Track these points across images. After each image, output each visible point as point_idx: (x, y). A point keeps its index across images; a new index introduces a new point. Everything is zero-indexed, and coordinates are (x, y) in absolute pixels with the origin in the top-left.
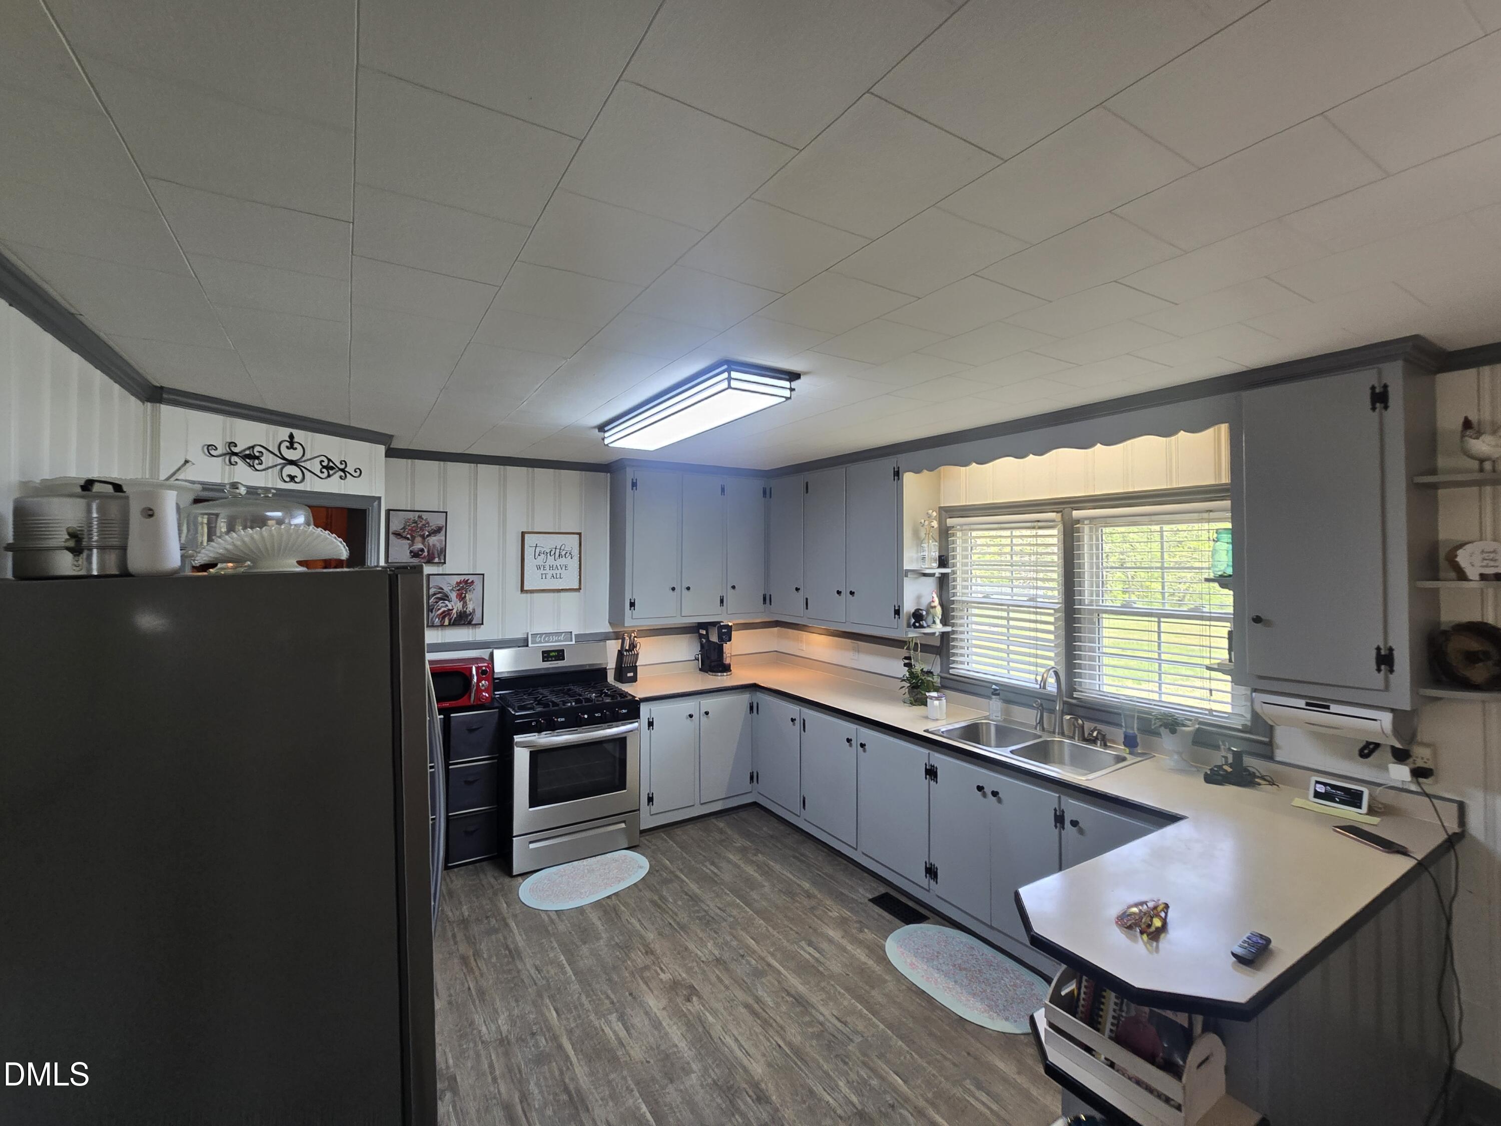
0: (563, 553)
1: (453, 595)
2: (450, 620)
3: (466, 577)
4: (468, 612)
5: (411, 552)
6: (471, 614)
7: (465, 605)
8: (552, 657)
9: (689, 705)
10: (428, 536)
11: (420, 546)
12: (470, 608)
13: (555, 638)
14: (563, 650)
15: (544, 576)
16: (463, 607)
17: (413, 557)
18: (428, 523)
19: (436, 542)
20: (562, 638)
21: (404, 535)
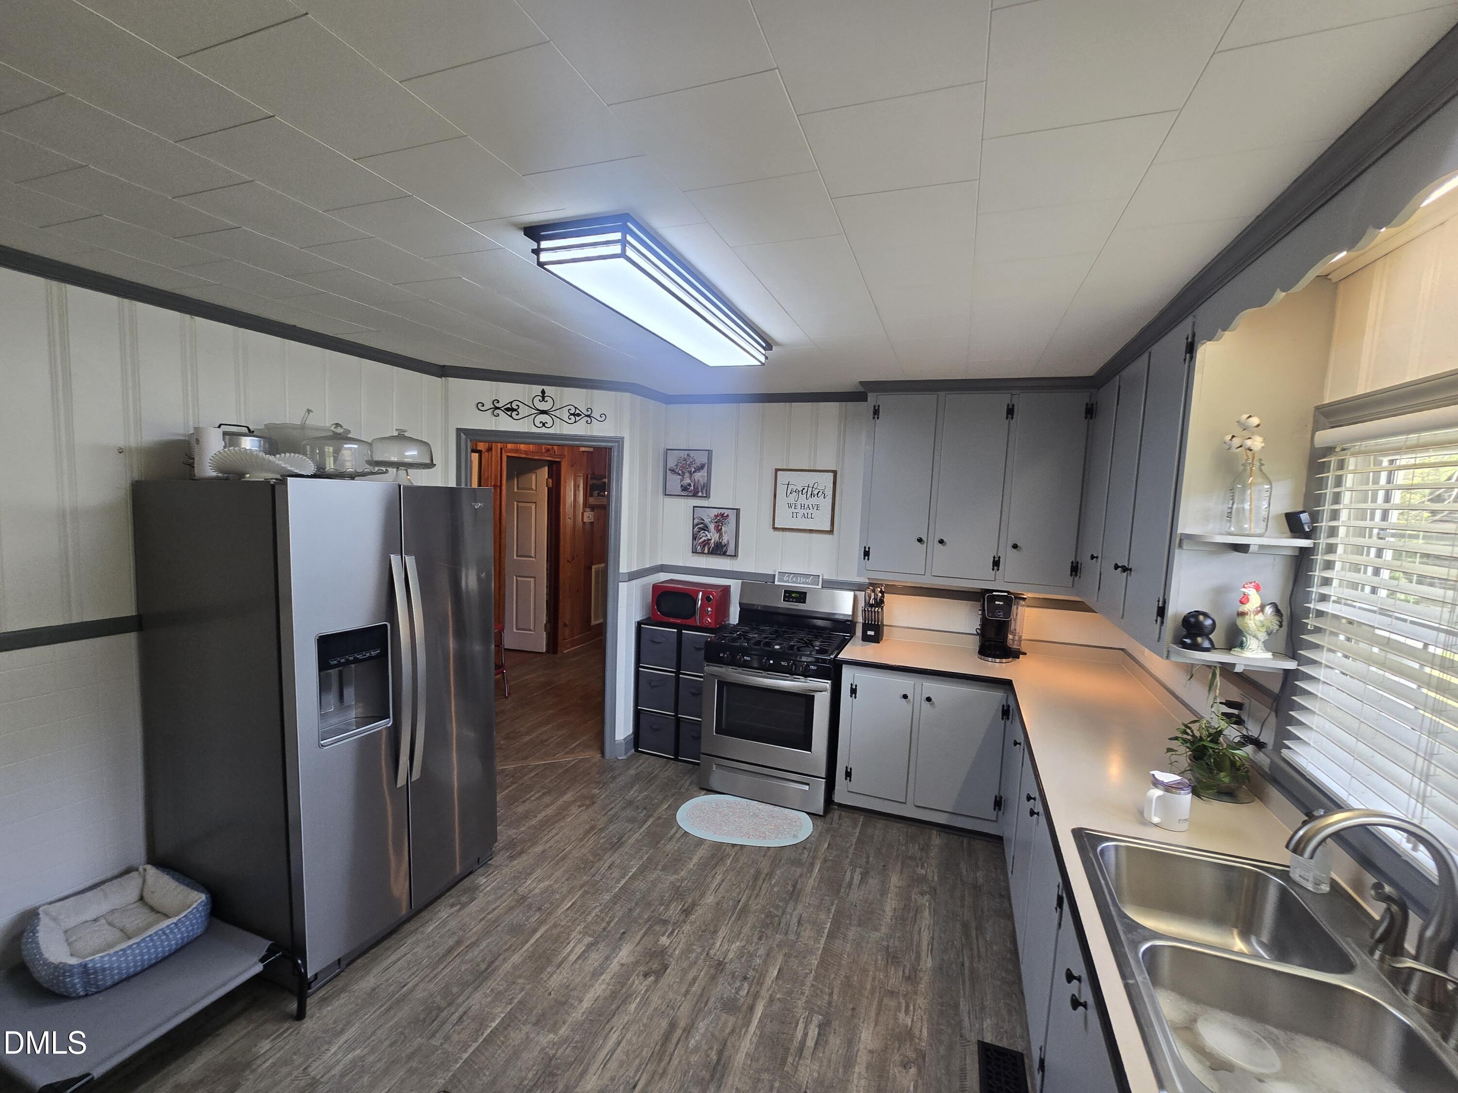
0: (816, 492)
1: (712, 527)
2: (709, 549)
3: (723, 511)
4: (723, 544)
5: (682, 486)
6: (725, 545)
7: (721, 536)
8: (793, 598)
9: (906, 683)
10: (694, 472)
11: (689, 481)
12: (725, 541)
13: (804, 580)
14: (806, 593)
15: (795, 515)
16: (720, 538)
17: (683, 490)
18: (694, 460)
19: (699, 478)
20: (809, 580)
21: (677, 471)
